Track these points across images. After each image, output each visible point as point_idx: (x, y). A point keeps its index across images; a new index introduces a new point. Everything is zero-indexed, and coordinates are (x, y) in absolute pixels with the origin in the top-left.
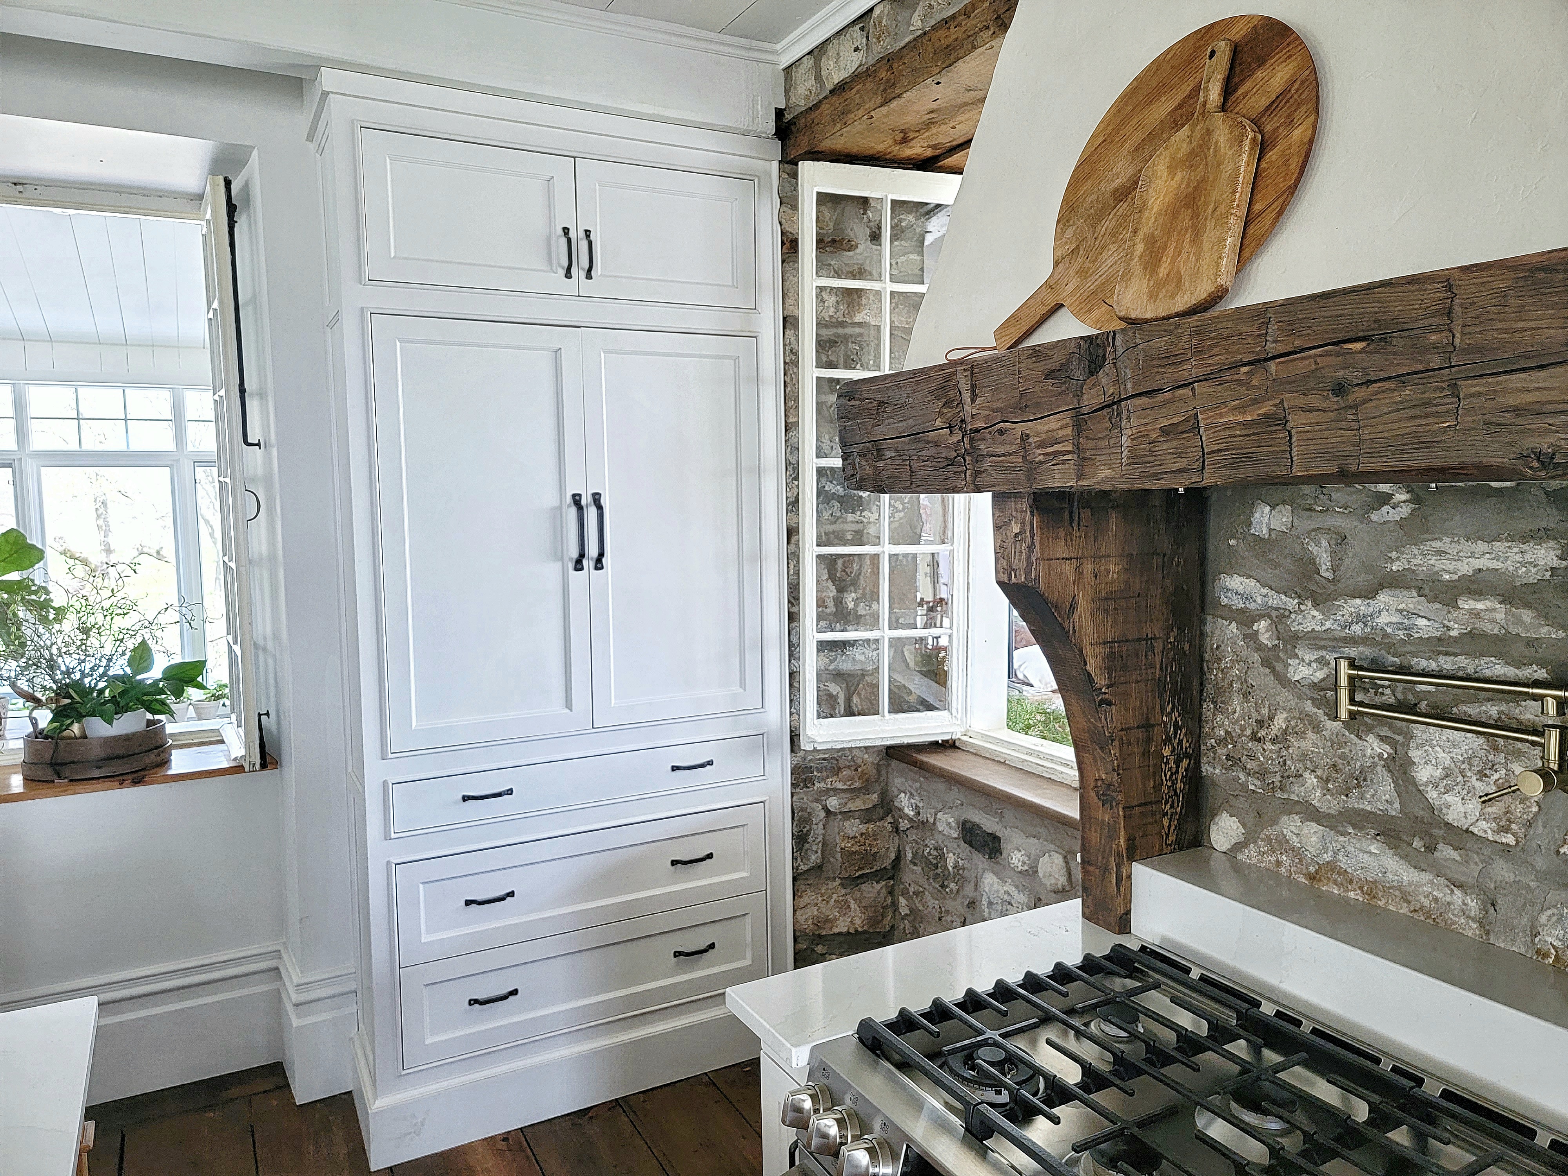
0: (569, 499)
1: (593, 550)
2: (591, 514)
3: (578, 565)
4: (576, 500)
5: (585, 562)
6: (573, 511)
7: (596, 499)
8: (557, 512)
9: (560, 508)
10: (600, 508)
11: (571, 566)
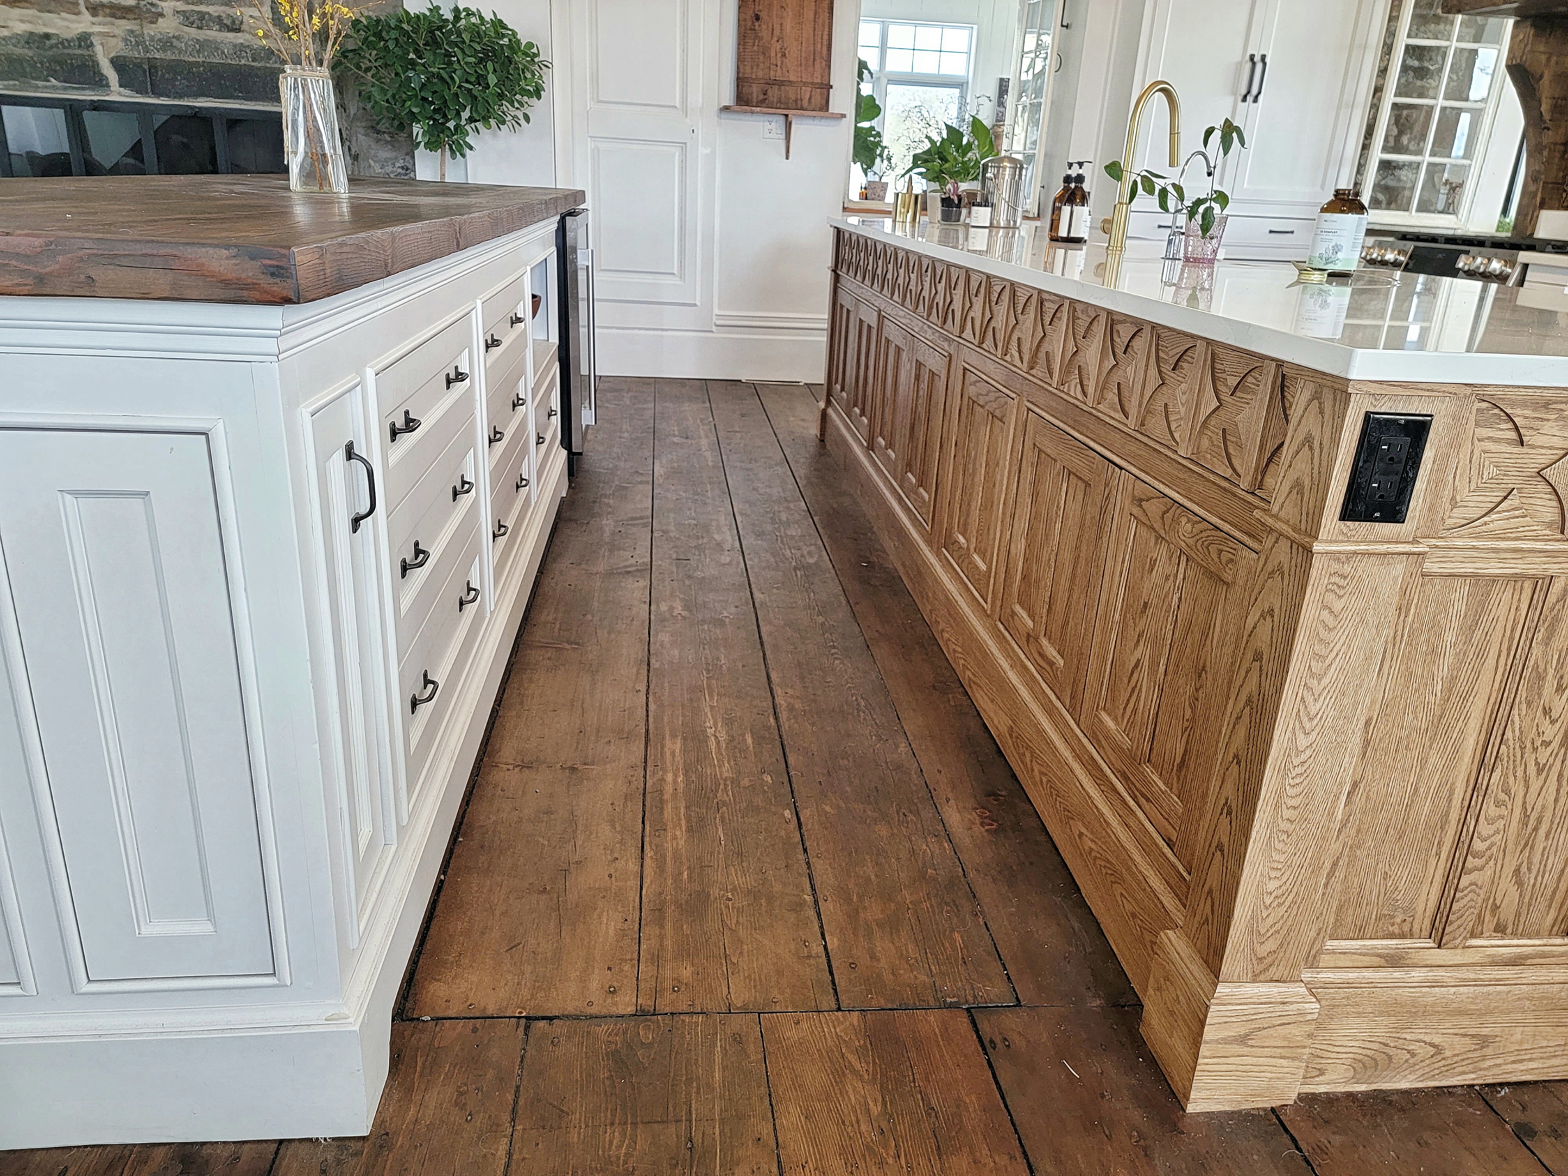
0: (1248, 58)
1: (1254, 91)
2: (1259, 66)
3: (1244, 99)
4: (1252, 57)
5: (1248, 98)
6: (1249, 65)
7: (1263, 57)
8: (1240, 64)
9: (1240, 63)
10: (1265, 64)
11: (1240, 98)
